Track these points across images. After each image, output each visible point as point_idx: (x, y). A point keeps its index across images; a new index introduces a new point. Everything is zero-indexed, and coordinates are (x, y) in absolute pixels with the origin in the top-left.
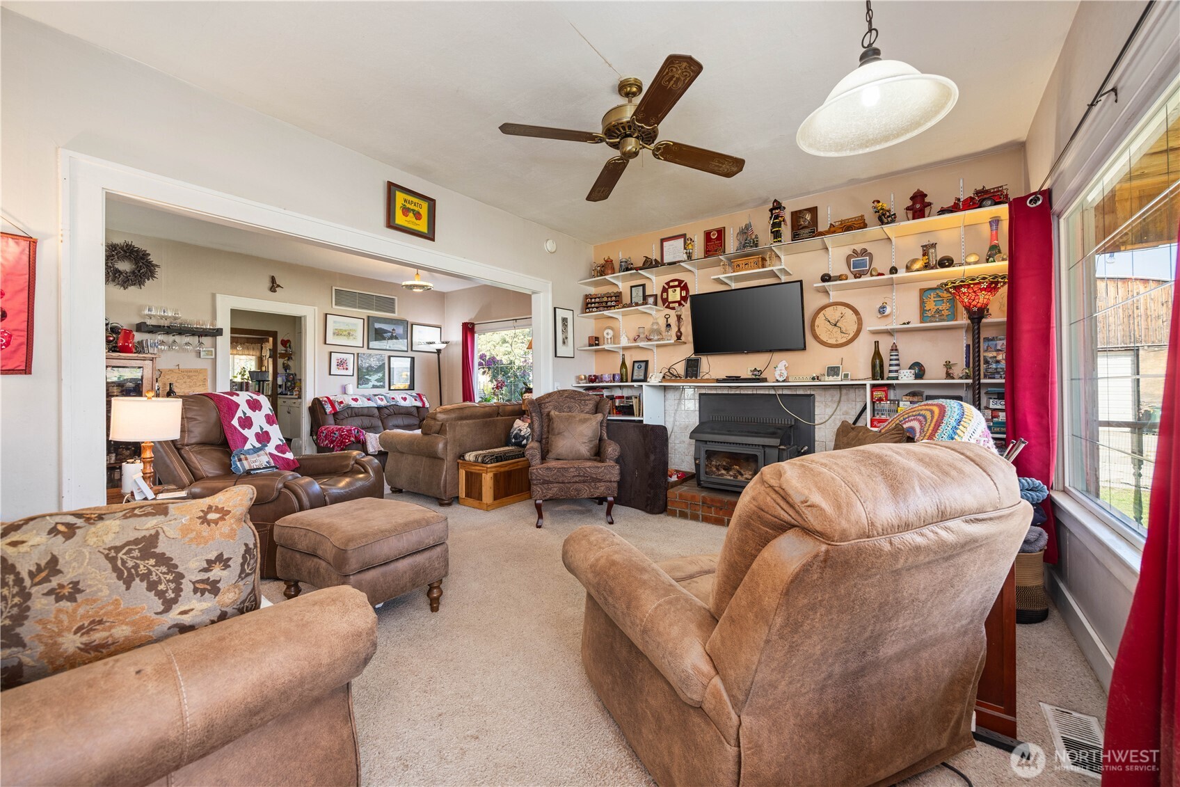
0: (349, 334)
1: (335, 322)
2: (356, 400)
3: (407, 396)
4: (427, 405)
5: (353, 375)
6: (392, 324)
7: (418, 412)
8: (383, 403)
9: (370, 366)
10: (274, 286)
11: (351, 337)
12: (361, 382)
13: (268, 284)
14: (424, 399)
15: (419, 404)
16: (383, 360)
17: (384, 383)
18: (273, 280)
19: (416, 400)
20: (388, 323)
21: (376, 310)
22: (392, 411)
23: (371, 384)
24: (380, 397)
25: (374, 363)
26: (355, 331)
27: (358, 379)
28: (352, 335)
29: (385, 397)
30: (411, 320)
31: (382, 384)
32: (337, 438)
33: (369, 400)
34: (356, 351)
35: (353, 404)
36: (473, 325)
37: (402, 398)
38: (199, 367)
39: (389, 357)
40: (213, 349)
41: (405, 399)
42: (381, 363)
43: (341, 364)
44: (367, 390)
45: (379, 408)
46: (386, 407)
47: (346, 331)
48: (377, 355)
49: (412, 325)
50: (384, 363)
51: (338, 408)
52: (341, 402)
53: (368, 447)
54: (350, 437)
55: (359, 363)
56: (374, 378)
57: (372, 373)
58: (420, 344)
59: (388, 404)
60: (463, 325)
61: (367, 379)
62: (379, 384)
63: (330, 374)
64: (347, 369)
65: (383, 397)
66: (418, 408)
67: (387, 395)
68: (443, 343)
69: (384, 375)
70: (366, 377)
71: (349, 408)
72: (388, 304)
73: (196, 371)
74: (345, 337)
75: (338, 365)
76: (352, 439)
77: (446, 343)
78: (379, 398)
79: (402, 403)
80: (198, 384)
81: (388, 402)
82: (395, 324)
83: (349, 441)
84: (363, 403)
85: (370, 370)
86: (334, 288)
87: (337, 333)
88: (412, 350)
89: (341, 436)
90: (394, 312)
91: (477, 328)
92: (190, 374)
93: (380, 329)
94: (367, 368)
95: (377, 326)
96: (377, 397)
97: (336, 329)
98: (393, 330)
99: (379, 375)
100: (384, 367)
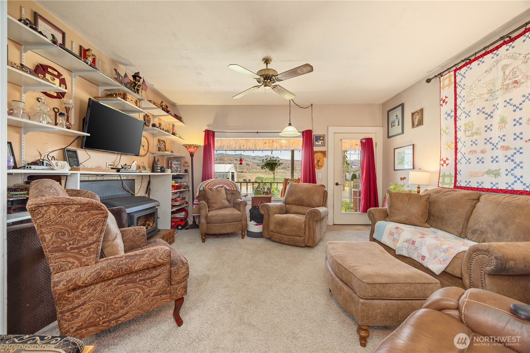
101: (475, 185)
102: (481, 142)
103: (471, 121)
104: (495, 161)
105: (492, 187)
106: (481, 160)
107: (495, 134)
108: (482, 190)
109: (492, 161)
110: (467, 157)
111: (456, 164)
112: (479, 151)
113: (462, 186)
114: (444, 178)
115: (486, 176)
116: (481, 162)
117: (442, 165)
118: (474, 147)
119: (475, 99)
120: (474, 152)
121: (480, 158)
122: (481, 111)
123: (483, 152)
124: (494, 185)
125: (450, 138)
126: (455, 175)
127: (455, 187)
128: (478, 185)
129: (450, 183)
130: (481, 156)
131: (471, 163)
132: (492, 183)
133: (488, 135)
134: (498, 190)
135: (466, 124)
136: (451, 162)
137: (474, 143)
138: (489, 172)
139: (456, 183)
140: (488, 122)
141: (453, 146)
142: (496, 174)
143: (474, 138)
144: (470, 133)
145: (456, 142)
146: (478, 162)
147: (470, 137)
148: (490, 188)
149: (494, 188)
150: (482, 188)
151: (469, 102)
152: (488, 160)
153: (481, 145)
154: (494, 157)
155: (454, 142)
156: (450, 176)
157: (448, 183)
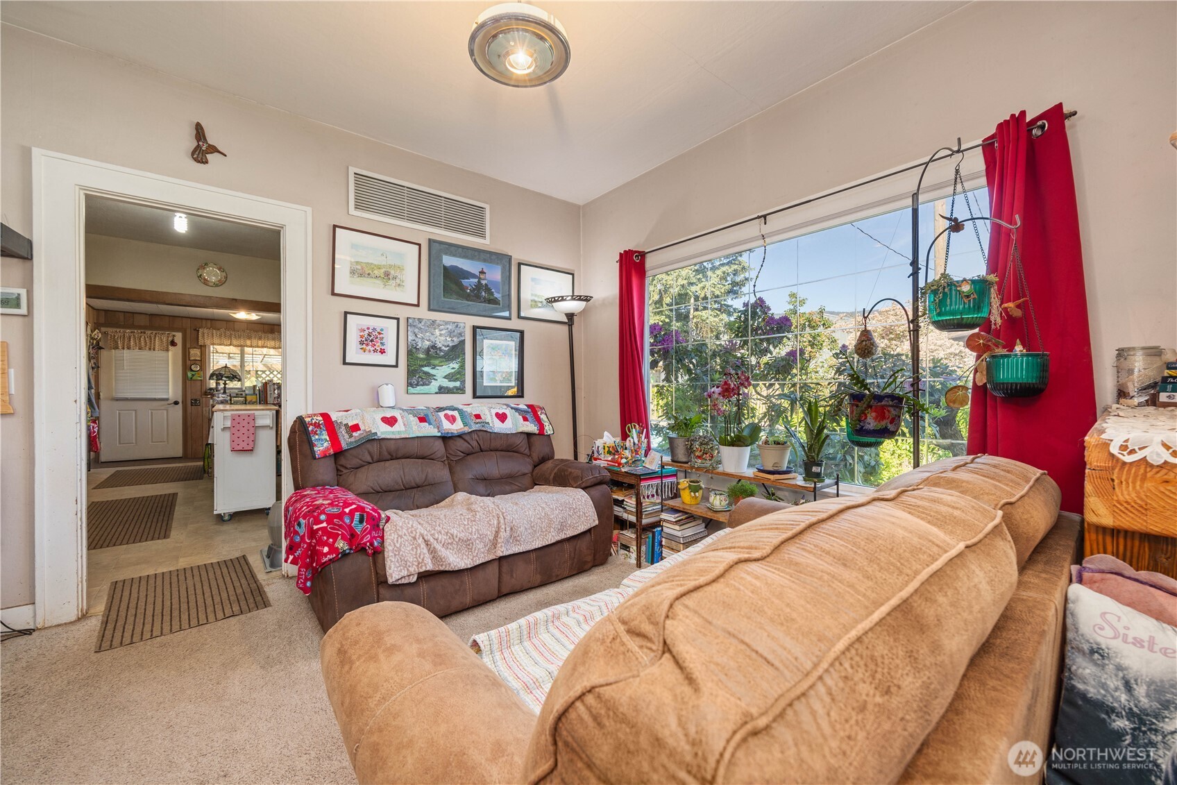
0: (387, 274)
1: (354, 246)
2: (391, 421)
3: (508, 412)
4: (548, 430)
5: (396, 366)
6: (479, 260)
7: (530, 446)
8: (458, 427)
9: (434, 347)
10: (202, 150)
11: (391, 282)
12: (414, 381)
13: (186, 142)
14: (543, 417)
15: (531, 427)
16: (460, 334)
17: (463, 382)
18: (200, 132)
19: (525, 419)
20: (472, 258)
21: (447, 228)
22: (474, 444)
23: (434, 386)
24: (450, 413)
25: (442, 340)
26: (401, 269)
27: (411, 373)
28: (395, 278)
29: (461, 412)
30: (517, 256)
31: (458, 384)
32: (302, 538)
33: (422, 420)
34: (403, 312)
35: (383, 431)
36: (642, 255)
37: (497, 415)
39: (475, 328)
41: (502, 417)
42: (456, 340)
43: (370, 340)
44: (426, 399)
45: (446, 439)
46: (460, 436)
47: (379, 268)
48: (447, 323)
49: (520, 264)
50: (463, 342)
51: (345, 440)
52: (356, 428)
53: (388, 563)
54: (335, 537)
55: (410, 338)
56: (441, 373)
57: (437, 362)
58: (535, 304)
59: (467, 429)
60: (621, 261)
61: (427, 373)
62: (452, 385)
63: (345, 363)
64: (382, 352)
65: (456, 413)
66: (529, 435)
67: (466, 409)
68: (580, 298)
69: (463, 367)
70: (426, 369)
71: (372, 440)
72: (471, 218)
74: (378, 281)
75: (362, 343)
76: (341, 545)
77: (587, 299)
78: (446, 416)
79: (498, 427)
81: (465, 424)
82: (485, 261)
83: (333, 549)
84: (407, 428)
85: (433, 354)
86: (352, 170)
87: (360, 272)
88: (519, 317)
89: (312, 533)
90: (482, 235)
91: (650, 262)
93: (455, 268)
94: (427, 351)
95: (449, 261)
96: (441, 414)
97: (357, 263)
98: (482, 272)
99: (452, 365)
100: (463, 350)
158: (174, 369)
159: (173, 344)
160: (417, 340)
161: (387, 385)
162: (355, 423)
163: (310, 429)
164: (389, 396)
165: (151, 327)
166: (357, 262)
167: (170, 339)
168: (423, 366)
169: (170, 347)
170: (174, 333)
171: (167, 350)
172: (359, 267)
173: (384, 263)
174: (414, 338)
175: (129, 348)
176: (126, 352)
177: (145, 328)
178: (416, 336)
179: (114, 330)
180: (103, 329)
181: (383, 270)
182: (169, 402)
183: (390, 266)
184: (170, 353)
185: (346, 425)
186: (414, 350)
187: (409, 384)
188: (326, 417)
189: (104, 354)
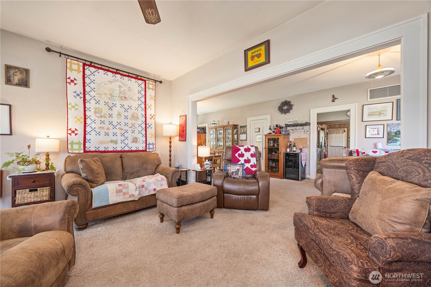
0: (380, 113)
1: (370, 108)
2: (375, 152)
5: (383, 138)
10: (334, 99)
11: (381, 115)
12: (390, 141)
13: (331, 99)
18: (333, 96)
23: (399, 143)
26: (385, 111)
27: (389, 139)
28: (383, 114)
34: (385, 123)
38: (305, 137)
40: (309, 130)
44: (395, 147)
47: (377, 112)
51: (361, 156)
52: (364, 153)
55: (388, 130)
61: (395, 139)
63: (366, 138)
64: (378, 134)
73: (304, 138)
74: (377, 116)
80: (304, 143)
84: (380, 154)
85: (398, 133)
86: (369, 90)
87: (371, 115)
92: (302, 140)
94: (395, 133)
101: (103, 149)
102: (107, 123)
103: (100, 107)
104: (115, 135)
105: (114, 150)
106: (107, 134)
107: (115, 120)
108: (107, 152)
109: (113, 135)
110: (98, 130)
111: (85, 134)
112: (106, 128)
113: (91, 150)
114: (73, 145)
115: (110, 143)
116: (107, 135)
117: (70, 134)
118: (102, 125)
119: (102, 94)
120: (103, 128)
121: (107, 133)
122: (106, 103)
123: (108, 129)
124: (115, 149)
125: (80, 114)
126: (84, 142)
127: (85, 151)
128: (105, 149)
129: (79, 149)
130: (107, 131)
131: (101, 135)
132: (113, 148)
133: (111, 119)
134: (117, 151)
135: (96, 108)
136: (81, 132)
137: (102, 122)
138: (112, 141)
139: (85, 149)
140: (110, 112)
141: (83, 120)
142: (116, 142)
143: (103, 119)
144: (100, 116)
145: (85, 119)
146: (105, 135)
147: (99, 118)
148: (112, 150)
149: (115, 150)
150: (107, 151)
151: (98, 94)
152: (111, 134)
153: (106, 125)
154: (115, 133)
155: (83, 118)
156: (79, 143)
157: (77, 149)
158: (345, 138)
159: (344, 131)
160: (391, 130)
161: (379, 143)
162: (364, 152)
163: (353, 152)
164: (380, 146)
165: (339, 128)
166: (370, 112)
167: (344, 130)
168: (394, 137)
169: (344, 132)
170: (345, 129)
171: (343, 133)
172: (371, 113)
173: (379, 110)
174: (390, 129)
175: (334, 133)
176: (333, 134)
177: (338, 128)
178: (391, 129)
179: (331, 129)
180: (329, 129)
181: (378, 113)
182: (343, 147)
183: (381, 111)
184: (344, 134)
185: (362, 152)
186: (390, 133)
187: (388, 143)
188: (357, 150)
189: (329, 135)
